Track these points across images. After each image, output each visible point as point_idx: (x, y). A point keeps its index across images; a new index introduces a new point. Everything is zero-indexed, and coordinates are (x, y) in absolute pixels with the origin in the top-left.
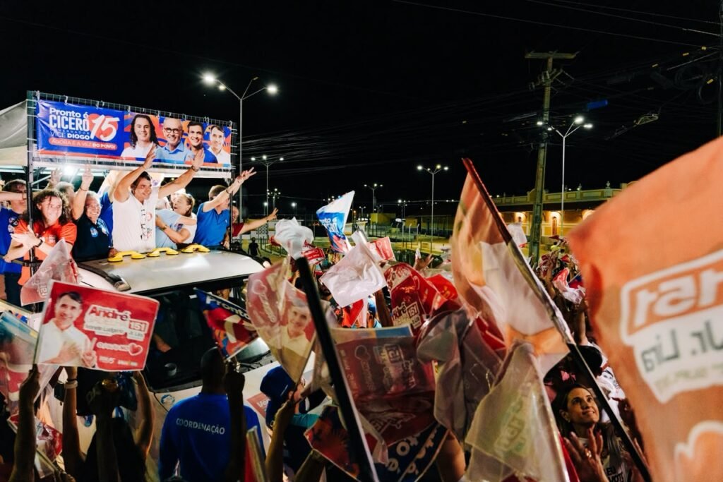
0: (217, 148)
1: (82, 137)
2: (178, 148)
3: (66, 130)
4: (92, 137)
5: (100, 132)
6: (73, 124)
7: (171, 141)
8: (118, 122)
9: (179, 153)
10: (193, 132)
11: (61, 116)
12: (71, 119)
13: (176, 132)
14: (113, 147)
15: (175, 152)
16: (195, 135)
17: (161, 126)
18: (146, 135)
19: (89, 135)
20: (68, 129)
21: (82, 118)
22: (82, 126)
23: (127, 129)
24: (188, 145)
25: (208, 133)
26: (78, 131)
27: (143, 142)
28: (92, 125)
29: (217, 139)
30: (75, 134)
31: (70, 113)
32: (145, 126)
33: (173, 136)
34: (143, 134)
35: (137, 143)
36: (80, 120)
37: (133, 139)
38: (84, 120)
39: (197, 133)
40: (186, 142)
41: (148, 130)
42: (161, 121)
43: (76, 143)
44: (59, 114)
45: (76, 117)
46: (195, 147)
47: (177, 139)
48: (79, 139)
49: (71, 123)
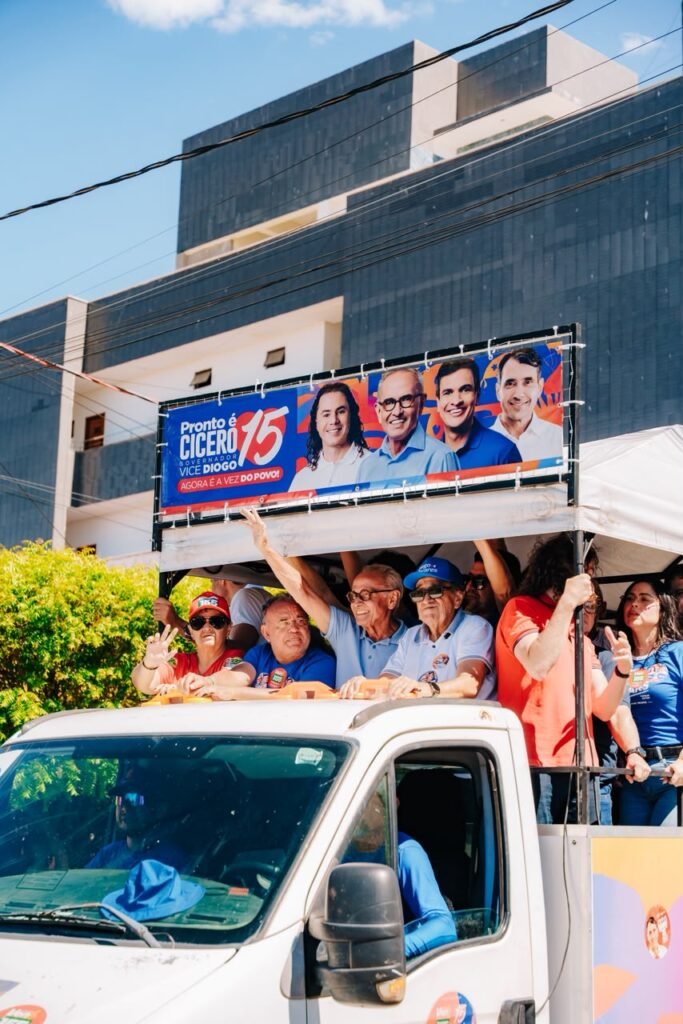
0: (518, 415)
1: (225, 466)
2: (410, 444)
3: (201, 459)
4: (241, 462)
5: (256, 447)
6: (213, 443)
7: (394, 430)
8: (286, 416)
9: (413, 456)
10: (449, 391)
11: (196, 433)
12: (210, 434)
13: (406, 403)
14: (275, 474)
15: (403, 458)
16: (455, 398)
17: (372, 401)
18: (340, 429)
19: (237, 460)
20: (205, 456)
21: (227, 428)
22: (226, 443)
23: (303, 427)
24: (436, 430)
25: (493, 382)
26: (219, 456)
27: (333, 450)
28: (242, 436)
29: (520, 391)
30: (214, 463)
31: (209, 422)
32: (339, 411)
33: (400, 416)
34: (333, 429)
35: (321, 454)
36: (224, 432)
37: (314, 446)
38: (230, 431)
39: (461, 390)
40: (431, 424)
41: (343, 418)
42: (373, 386)
43: (215, 481)
44: (194, 431)
45: (217, 429)
46: (453, 430)
47: (408, 422)
48: (221, 472)
49: (210, 443)
